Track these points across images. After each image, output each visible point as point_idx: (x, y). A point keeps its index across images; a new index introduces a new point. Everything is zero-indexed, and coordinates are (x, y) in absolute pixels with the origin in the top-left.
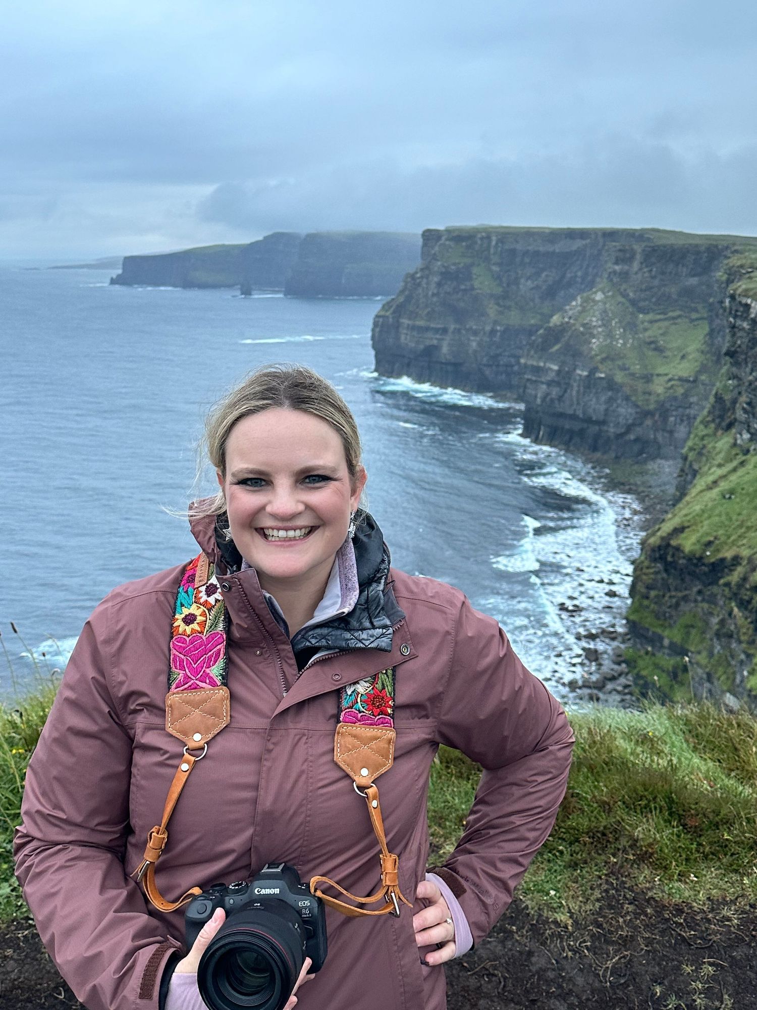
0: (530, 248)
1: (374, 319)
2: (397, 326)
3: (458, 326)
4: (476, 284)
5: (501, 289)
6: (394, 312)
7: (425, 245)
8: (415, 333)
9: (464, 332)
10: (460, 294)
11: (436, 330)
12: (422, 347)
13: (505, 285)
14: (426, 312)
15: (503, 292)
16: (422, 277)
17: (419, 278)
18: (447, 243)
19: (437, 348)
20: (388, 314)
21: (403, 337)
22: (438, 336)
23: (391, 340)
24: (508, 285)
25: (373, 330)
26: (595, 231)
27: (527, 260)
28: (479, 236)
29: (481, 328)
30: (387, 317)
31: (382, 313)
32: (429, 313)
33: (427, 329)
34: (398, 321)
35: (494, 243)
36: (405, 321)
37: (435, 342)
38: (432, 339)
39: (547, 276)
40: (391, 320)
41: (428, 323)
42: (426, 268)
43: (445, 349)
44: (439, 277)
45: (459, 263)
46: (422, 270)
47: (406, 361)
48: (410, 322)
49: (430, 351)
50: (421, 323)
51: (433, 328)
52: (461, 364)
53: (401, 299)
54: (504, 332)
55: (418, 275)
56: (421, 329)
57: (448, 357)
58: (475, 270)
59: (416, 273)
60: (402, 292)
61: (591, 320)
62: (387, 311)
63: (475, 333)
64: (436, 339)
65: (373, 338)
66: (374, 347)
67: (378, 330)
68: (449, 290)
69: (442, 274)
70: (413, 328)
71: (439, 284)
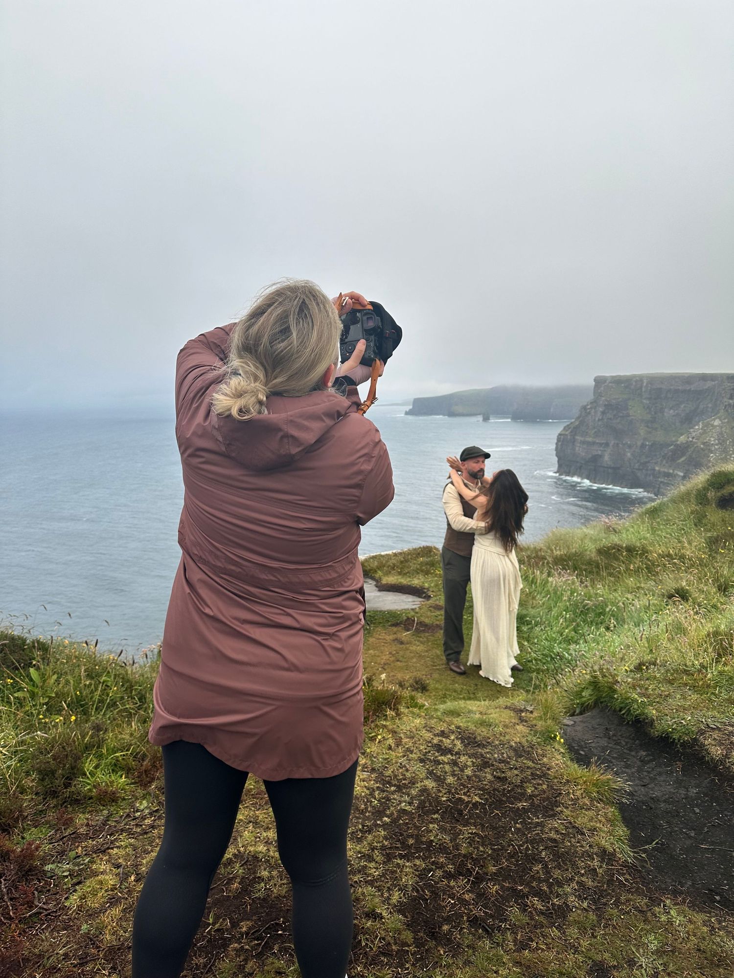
0: (672, 387)
1: (558, 436)
2: (574, 441)
3: (616, 442)
4: (631, 412)
5: (650, 416)
6: (571, 432)
7: (596, 386)
8: (585, 446)
9: (621, 446)
10: (619, 418)
11: (601, 444)
12: (590, 456)
13: (653, 413)
14: (593, 432)
15: (651, 417)
16: (591, 408)
17: (589, 409)
18: (610, 384)
19: (601, 456)
20: (567, 433)
21: (577, 449)
22: (601, 449)
23: (569, 451)
24: (655, 413)
25: (557, 444)
26: (722, 375)
27: (669, 395)
28: (635, 379)
29: (634, 443)
30: (567, 435)
31: (563, 433)
32: (595, 432)
33: (594, 443)
34: (574, 438)
35: (645, 384)
36: (578, 438)
37: (600, 453)
38: (597, 450)
39: (685, 407)
40: (569, 437)
41: (594, 440)
42: (594, 402)
43: (606, 458)
44: (604, 408)
45: (618, 398)
46: (591, 403)
47: (579, 465)
48: (582, 439)
49: (595, 459)
50: (590, 439)
51: (598, 443)
52: (619, 468)
53: (577, 423)
54: (652, 445)
55: (589, 407)
56: (588, 443)
57: (609, 463)
58: (630, 403)
59: (588, 405)
60: (578, 418)
61: (709, 440)
62: (567, 431)
63: (630, 447)
64: (600, 450)
65: (556, 449)
66: (557, 456)
67: (560, 444)
68: (610, 416)
69: (605, 405)
70: (583, 443)
71: (603, 413)
